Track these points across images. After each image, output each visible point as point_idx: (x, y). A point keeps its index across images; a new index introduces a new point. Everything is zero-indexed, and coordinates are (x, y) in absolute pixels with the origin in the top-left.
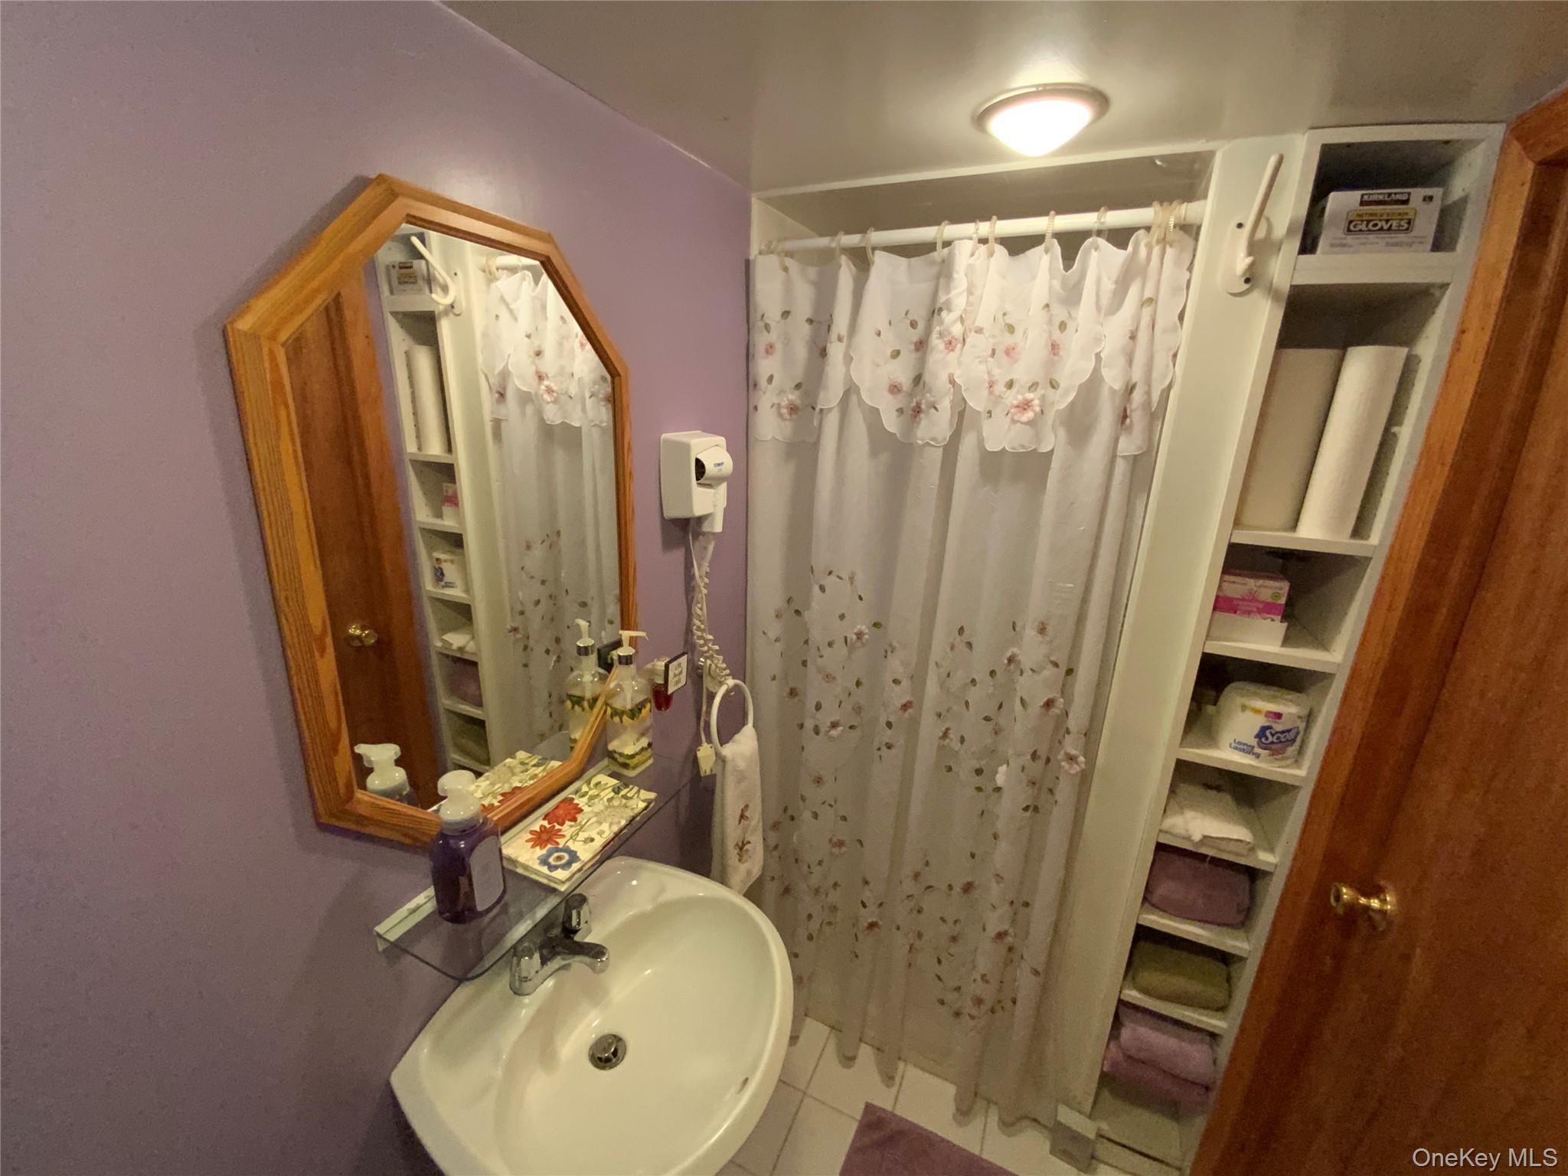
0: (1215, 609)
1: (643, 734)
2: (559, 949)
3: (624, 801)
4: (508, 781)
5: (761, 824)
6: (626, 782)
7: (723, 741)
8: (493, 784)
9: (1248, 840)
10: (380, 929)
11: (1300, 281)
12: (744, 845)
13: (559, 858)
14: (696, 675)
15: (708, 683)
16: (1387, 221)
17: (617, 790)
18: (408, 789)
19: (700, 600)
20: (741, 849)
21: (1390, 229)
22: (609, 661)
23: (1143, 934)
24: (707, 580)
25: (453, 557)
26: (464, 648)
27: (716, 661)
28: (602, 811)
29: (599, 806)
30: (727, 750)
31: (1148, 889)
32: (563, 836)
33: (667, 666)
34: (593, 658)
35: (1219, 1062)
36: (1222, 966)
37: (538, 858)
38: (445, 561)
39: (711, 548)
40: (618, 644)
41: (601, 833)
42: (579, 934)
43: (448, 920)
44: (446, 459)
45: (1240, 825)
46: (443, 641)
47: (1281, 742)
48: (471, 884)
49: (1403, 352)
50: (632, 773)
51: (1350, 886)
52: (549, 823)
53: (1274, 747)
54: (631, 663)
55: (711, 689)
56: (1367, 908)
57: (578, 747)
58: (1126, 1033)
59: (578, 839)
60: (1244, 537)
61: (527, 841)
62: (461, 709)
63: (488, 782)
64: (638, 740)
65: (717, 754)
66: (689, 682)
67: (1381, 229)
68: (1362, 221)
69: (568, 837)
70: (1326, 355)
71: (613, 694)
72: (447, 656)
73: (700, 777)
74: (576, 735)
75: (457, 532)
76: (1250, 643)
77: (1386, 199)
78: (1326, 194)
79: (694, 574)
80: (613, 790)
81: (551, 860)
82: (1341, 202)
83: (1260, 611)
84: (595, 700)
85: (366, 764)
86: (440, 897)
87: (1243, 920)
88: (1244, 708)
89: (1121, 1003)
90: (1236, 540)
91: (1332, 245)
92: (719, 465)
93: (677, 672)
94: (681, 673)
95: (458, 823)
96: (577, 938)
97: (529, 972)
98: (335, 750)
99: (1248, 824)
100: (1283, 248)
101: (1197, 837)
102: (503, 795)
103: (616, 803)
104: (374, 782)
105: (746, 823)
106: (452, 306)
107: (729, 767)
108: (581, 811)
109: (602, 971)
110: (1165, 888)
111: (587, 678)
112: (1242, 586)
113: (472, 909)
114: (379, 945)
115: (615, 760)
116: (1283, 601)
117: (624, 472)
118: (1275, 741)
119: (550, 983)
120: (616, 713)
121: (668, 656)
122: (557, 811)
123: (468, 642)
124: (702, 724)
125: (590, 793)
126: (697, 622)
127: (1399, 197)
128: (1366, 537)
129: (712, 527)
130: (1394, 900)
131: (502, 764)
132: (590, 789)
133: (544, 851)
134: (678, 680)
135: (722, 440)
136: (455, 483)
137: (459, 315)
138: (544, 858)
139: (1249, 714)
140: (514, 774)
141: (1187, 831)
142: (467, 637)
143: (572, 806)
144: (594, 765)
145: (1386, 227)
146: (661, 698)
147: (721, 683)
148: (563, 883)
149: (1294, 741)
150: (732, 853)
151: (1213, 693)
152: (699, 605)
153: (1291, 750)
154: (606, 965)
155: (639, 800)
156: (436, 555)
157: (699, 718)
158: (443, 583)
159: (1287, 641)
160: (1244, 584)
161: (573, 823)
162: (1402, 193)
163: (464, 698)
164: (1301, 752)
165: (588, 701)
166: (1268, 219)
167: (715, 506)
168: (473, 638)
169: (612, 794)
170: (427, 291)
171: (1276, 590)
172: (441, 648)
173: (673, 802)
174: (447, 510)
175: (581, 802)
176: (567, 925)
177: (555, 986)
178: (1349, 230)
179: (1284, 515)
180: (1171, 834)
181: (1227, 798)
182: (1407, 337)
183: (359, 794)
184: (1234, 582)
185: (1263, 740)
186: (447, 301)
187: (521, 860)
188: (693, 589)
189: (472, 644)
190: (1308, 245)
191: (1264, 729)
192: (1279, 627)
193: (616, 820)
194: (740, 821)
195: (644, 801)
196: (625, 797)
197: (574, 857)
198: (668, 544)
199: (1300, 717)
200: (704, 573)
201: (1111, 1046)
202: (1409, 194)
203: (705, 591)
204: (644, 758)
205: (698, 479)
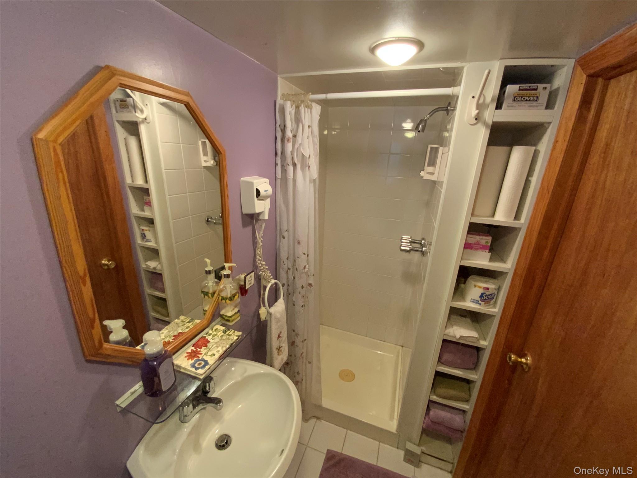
0: (464, 248)
1: (236, 307)
2: (201, 401)
3: (228, 336)
4: (176, 330)
5: (287, 339)
6: (228, 328)
7: (270, 306)
8: (169, 332)
9: (477, 337)
10: (118, 402)
11: (495, 120)
12: (280, 348)
13: (200, 364)
14: (258, 279)
15: (263, 282)
16: (529, 97)
17: (224, 332)
18: (129, 339)
19: (259, 248)
20: (279, 350)
21: (530, 100)
22: (220, 275)
23: (438, 374)
24: (262, 239)
25: (149, 228)
26: (156, 268)
27: (266, 273)
28: (218, 342)
29: (217, 340)
30: (272, 310)
31: (440, 357)
32: (201, 354)
33: (245, 277)
34: (213, 275)
35: (466, 421)
36: (468, 385)
37: (191, 365)
38: (146, 230)
39: (263, 226)
40: (223, 268)
41: (218, 352)
42: (210, 393)
43: (149, 396)
44: (145, 186)
45: (473, 331)
46: (146, 264)
47: (489, 299)
48: (159, 380)
49: (534, 148)
50: (231, 324)
51: (514, 354)
52: (195, 348)
53: (486, 301)
54: (230, 277)
55: (265, 285)
56: (521, 362)
57: (207, 313)
58: (431, 413)
59: (208, 355)
60: (475, 220)
61: (185, 357)
62: (156, 294)
63: (167, 331)
64: (233, 309)
65: (268, 312)
66: (255, 282)
67: (527, 100)
68: (519, 97)
69: (204, 354)
70: (504, 149)
71: (221, 291)
72: (149, 271)
73: (261, 321)
74: (206, 308)
75: (152, 218)
76: (476, 261)
77: (529, 88)
78: (506, 86)
79: (256, 237)
80: (223, 332)
81: (196, 365)
82: (511, 89)
83: (481, 248)
84: (214, 293)
85: (109, 330)
86: (145, 386)
87: (475, 367)
88: (475, 286)
89: (430, 401)
90: (472, 221)
91: (508, 106)
92: (266, 191)
93: (250, 280)
94: (251, 280)
95: (153, 354)
96: (209, 395)
97: (188, 413)
98: (93, 327)
99: (477, 331)
100: (490, 106)
101: (458, 336)
102: (174, 336)
103: (224, 338)
104: (113, 337)
105: (281, 339)
106: (146, 119)
107: (273, 317)
108: (209, 342)
109: (220, 409)
110: (446, 357)
111: (210, 284)
112: (475, 239)
113: (160, 390)
114: (118, 409)
115: (224, 318)
116: (489, 244)
117: (224, 195)
118: (487, 298)
119: (197, 416)
120: (223, 298)
121: (246, 273)
122: (198, 343)
123: (158, 265)
124: (261, 299)
125: (213, 334)
126: (258, 257)
127: (534, 87)
128: (519, 220)
129: (264, 217)
130: (530, 359)
131: (173, 322)
132: (213, 332)
133: (193, 361)
134: (250, 282)
135: (267, 180)
136: (149, 196)
137: (148, 123)
138: (193, 364)
139: (477, 288)
140: (179, 327)
141: (454, 334)
142: (157, 263)
143: (205, 340)
144: (214, 321)
145: (528, 99)
146: (243, 290)
147: (269, 282)
148: (202, 375)
149: (493, 298)
150: (275, 352)
151: (463, 280)
152: (259, 250)
153: (492, 302)
154: (222, 407)
155: (235, 336)
156: (142, 228)
157: (260, 297)
158: (145, 240)
159: (491, 260)
160: (475, 238)
161: (205, 348)
162: (535, 86)
163: (157, 289)
164: (495, 303)
165: (211, 294)
166: (484, 95)
167: (265, 208)
168: (160, 263)
169: (223, 333)
170: (134, 112)
171: (486, 240)
172: (146, 268)
173: (250, 334)
174: (146, 208)
175: (209, 338)
176: (204, 390)
177: (200, 417)
178: (514, 101)
179: (489, 211)
180: (449, 336)
181: (469, 320)
182: (535, 143)
183: (106, 345)
184: (471, 237)
185: (482, 298)
186: (143, 116)
187: (183, 366)
188: (256, 243)
189: (159, 266)
190: (499, 106)
191: (482, 294)
192: (488, 255)
193: (224, 345)
194: (278, 338)
195: (237, 336)
196: (228, 335)
197: (206, 363)
198: (245, 225)
199: (495, 289)
200: (260, 237)
201: (426, 417)
202: (537, 86)
203: (261, 244)
204: (236, 317)
205: (257, 197)
